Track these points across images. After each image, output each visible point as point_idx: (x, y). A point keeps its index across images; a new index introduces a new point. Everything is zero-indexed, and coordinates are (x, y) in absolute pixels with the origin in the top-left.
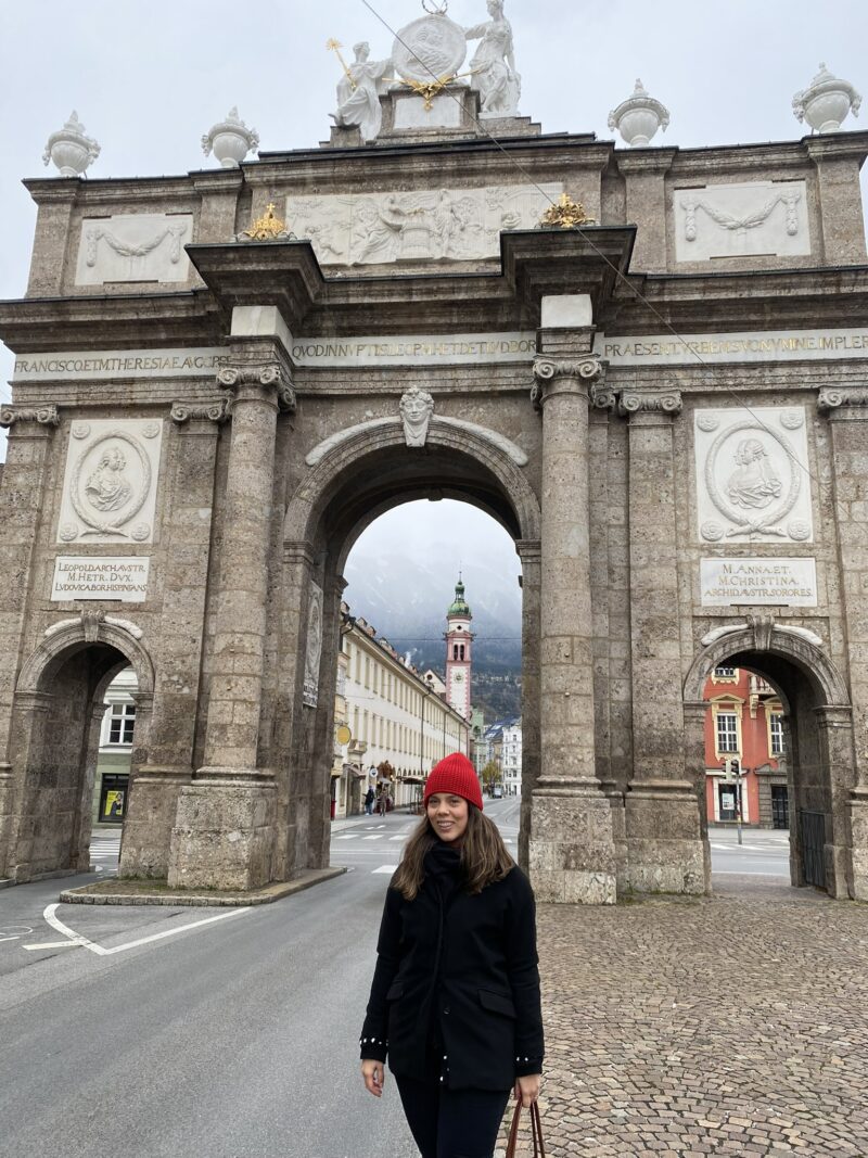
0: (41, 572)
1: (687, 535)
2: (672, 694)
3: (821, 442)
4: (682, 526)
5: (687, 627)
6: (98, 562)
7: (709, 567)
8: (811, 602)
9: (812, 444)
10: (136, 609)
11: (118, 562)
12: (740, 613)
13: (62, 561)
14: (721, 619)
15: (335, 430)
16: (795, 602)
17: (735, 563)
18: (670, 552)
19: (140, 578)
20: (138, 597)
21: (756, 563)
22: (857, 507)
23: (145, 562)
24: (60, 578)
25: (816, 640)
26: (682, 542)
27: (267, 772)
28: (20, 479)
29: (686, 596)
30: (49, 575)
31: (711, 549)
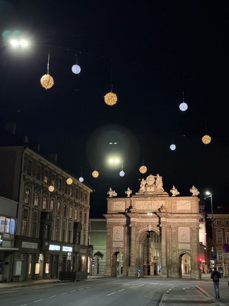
0: (112, 244)
1: (177, 241)
2: (175, 258)
3: (191, 231)
4: (177, 240)
5: (177, 251)
6: (117, 243)
7: (179, 244)
8: (189, 249)
9: (190, 232)
10: (122, 248)
11: (120, 243)
12: (183, 250)
13: (114, 242)
14: (181, 250)
15: (141, 229)
16: (188, 248)
17: (182, 244)
18: (176, 243)
19: (122, 245)
20: (122, 247)
21: (184, 244)
22: (194, 239)
23: (122, 243)
24: (114, 244)
25: (190, 253)
26: (177, 242)
27: (136, 266)
28: (109, 233)
29: (177, 248)
30: (112, 245)
31: (180, 243)
